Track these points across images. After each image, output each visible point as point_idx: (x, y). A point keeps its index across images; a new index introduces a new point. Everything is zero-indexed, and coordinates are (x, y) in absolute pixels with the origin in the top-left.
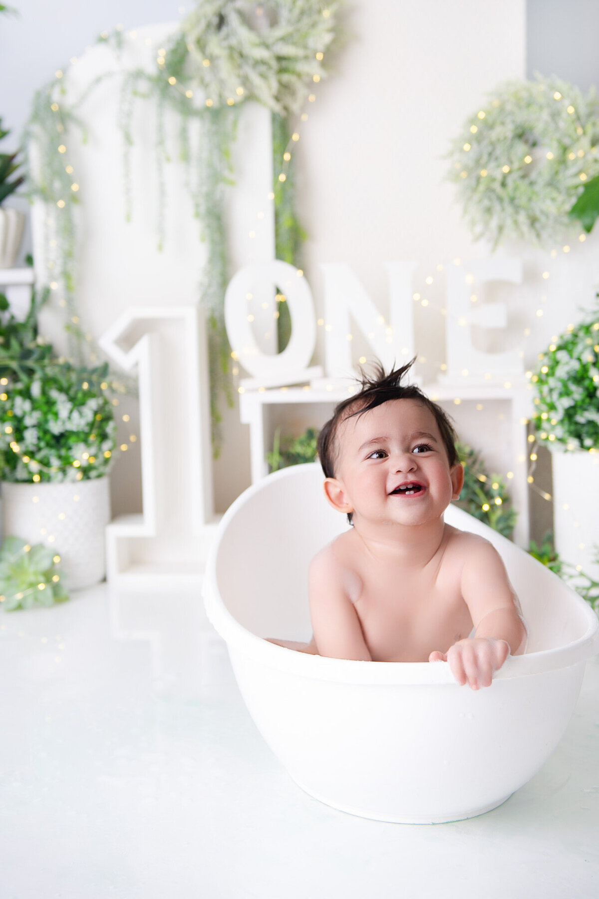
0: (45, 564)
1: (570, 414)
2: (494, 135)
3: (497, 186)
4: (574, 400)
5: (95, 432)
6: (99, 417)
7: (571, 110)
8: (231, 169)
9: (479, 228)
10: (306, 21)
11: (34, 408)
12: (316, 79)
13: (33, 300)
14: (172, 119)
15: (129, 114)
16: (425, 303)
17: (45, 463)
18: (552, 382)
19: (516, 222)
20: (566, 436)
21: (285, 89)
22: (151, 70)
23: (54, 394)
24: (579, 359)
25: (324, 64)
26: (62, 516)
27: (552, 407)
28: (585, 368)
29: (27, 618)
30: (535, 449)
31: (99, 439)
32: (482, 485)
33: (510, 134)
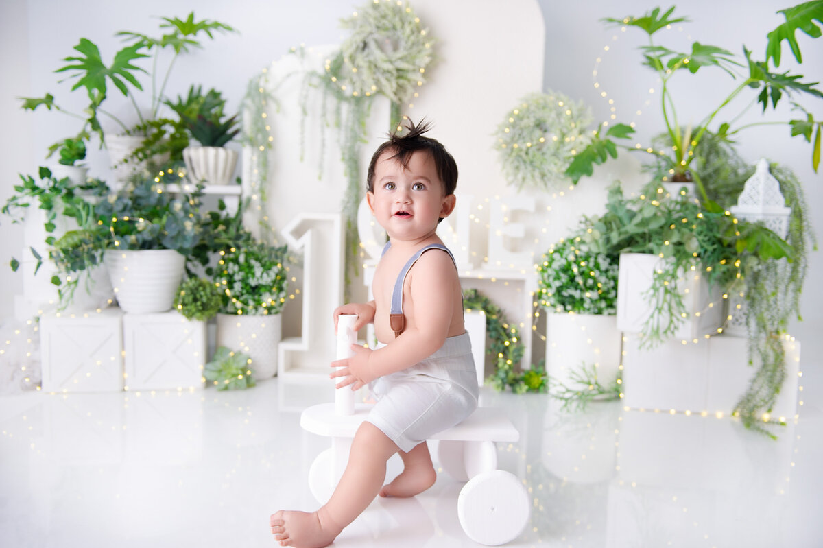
0: (242, 364)
1: (559, 291)
2: (523, 124)
3: (523, 154)
4: (562, 282)
5: (276, 286)
6: (279, 277)
7: (568, 112)
8: (365, 133)
9: (511, 178)
10: (415, 49)
11: (240, 270)
12: (420, 83)
13: (240, 204)
14: (332, 102)
15: (306, 97)
16: (477, 220)
17: (245, 303)
18: (550, 271)
19: (533, 176)
20: (556, 303)
21: (401, 88)
22: (321, 72)
23: (253, 262)
24: (566, 259)
25: (424, 75)
26: (254, 336)
27: (549, 286)
28: (569, 264)
29: (230, 396)
30: (538, 310)
31: (278, 291)
32: (505, 330)
33: (532, 124)
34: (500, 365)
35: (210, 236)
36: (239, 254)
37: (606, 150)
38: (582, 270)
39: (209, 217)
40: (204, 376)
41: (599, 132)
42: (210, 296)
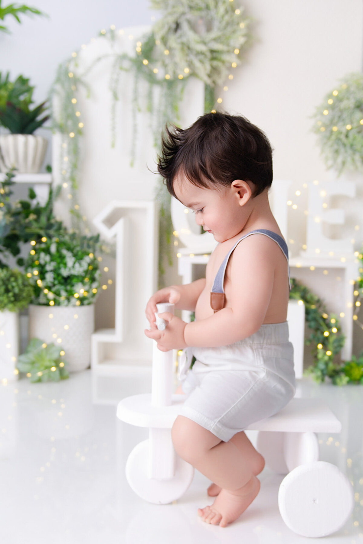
0: (55, 356)
2: (342, 105)
3: (343, 137)
5: (88, 276)
6: (91, 268)
8: (178, 118)
9: (330, 163)
10: (229, 29)
11: (52, 260)
12: (234, 65)
13: (51, 193)
14: (143, 86)
15: (117, 81)
16: (295, 207)
17: (58, 294)
19: (353, 160)
21: (215, 70)
22: (132, 54)
23: (65, 252)
25: (239, 56)
26: (66, 327)
29: (44, 388)
30: (359, 299)
31: (90, 281)
32: (324, 320)
33: (352, 106)
34: (320, 356)
35: (21, 226)
36: (51, 244)
39: (19, 206)
40: (17, 368)
42: (21, 287)
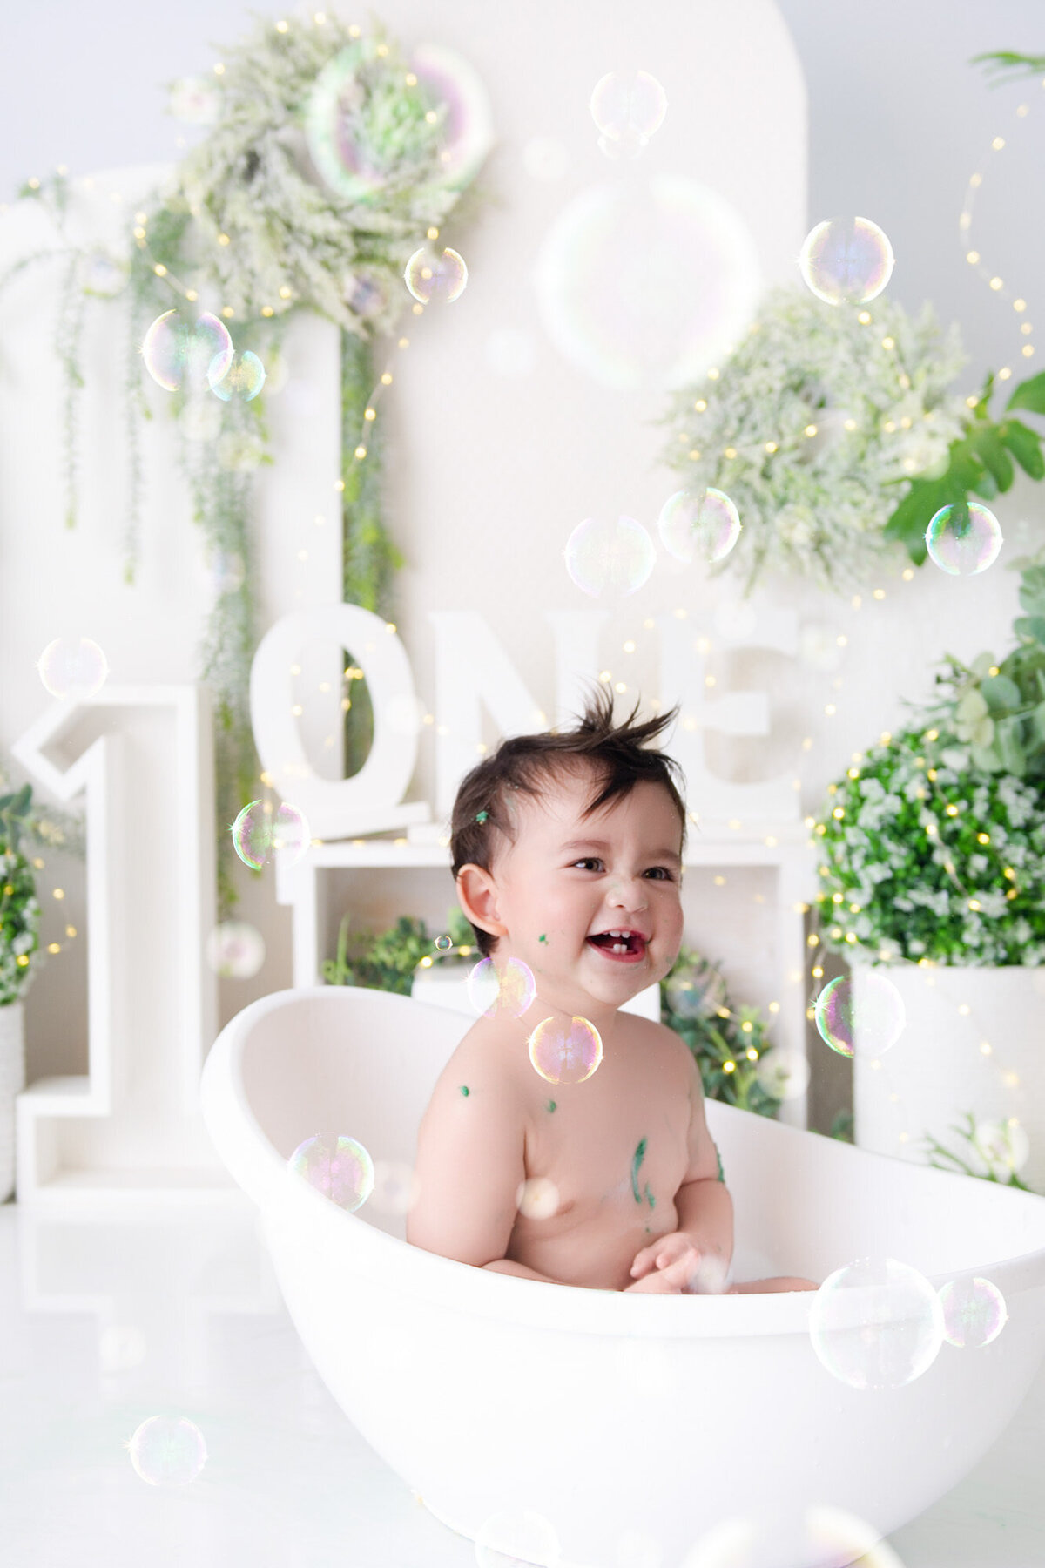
1: (884, 894)
2: (749, 385)
3: (754, 476)
4: (892, 869)
5: (2, 916)
6: (10, 890)
7: (889, 344)
8: (265, 435)
9: (721, 554)
10: (408, 169)
12: (427, 274)
14: (157, 338)
15: (78, 328)
16: (621, 687)
18: (852, 836)
19: (787, 543)
20: (877, 933)
21: (368, 290)
22: (121, 248)
24: (901, 795)
25: (440, 247)
27: (852, 882)
28: (911, 811)
30: (820, 959)
31: (9, 932)
32: (722, 1024)
33: (778, 385)
37: (1009, 454)
38: (949, 827)
41: (985, 400)
